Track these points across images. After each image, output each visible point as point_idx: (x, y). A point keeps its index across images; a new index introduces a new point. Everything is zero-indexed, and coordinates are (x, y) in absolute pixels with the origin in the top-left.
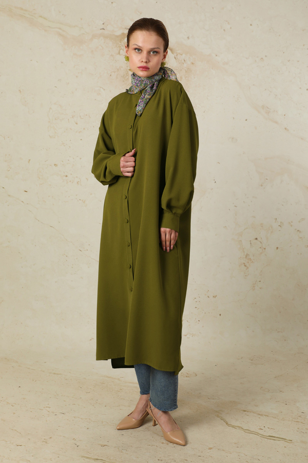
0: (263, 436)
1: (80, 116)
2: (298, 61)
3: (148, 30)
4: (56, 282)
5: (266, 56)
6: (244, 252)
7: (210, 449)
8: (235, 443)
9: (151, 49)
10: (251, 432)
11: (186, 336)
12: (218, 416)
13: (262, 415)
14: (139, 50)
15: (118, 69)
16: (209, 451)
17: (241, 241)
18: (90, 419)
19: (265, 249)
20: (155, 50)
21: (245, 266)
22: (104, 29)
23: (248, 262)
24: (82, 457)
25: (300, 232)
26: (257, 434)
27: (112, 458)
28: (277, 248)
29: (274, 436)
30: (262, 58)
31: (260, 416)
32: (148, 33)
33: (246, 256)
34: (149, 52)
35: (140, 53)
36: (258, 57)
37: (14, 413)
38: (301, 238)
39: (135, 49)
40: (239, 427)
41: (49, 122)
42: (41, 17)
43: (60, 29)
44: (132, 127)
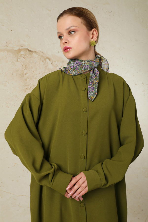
15: (17, 70)
22: (7, 46)
44: (87, 110)
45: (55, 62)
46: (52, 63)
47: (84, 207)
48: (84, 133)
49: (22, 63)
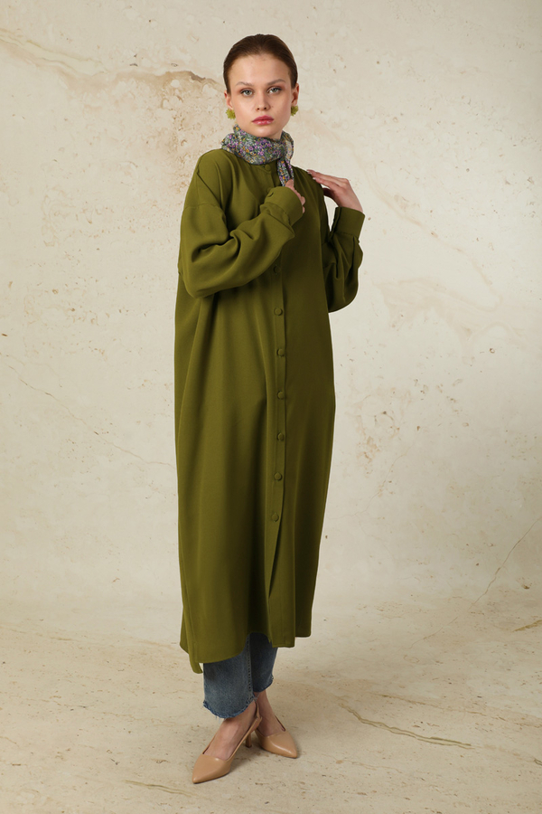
0: (422, 738)
1: (96, 210)
2: (454, 124)
3: (257, 52)
5: (402, 115)
6: (365, 434)
7: (339, 762)
8: (379, 752)
9: (269, 84)
10: (402, 732)
12: (343, 706)
13: (414, 702)
14: (248, 91)
15: (160, 133)
16: (337, 766)
17: (360, 416)
18: (130, 715)
19: (398, 429)
20: (277, 84)
21: (367, 457)
22: (135, 65)
23: (371, 451)
24: (127, 782)
25: (455, 401)
26: (412, 735)
27: (177, 783)
28: (418, 428)
29: (440, 737)
30: (395, 118)
31: (411, 705)
32: (257, 57)
33: (368, 442)
34: (267, 91)
35: (251, 96)
36: (388, 116)
38: (456, 411)
39: (242, 91)
40: (381, 724)
41: (44, 219)
42: (30, 41)
43: (63, 63)
47: (284, 401)
49: (174, 113)
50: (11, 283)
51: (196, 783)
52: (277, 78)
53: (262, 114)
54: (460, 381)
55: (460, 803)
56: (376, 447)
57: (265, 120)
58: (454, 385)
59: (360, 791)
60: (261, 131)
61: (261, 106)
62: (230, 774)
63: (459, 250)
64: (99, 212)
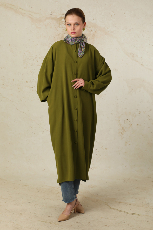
0: (127, 213)
1: (39, 58)
2: (148, 31)
4: (26, 141)
5: (132, 29)
6: (121, 126)
7: (101, 218)
8: (114, 216)
9: (75, 23)
10: (122, 211)
11: (91, 168)
12: (106, 204)
13: (127, 204)
14: (70, 24)
15: (58, 35)
17: (120, 121)
18: (43, 205)
19: (132, 125)
21: (122, 133)
22: (51, 15)
23: (123, 132)
24: (39, 221)
25: (149, 116)
26: (125, 212)
27: (54, 221)
28: (138, 124)
29: (133, 213)
30: (130, 30)
31: (126, 205)
33: (122, 129)
34: (74, 25)
35: (70, 26)
36: (128, 29)
37: (6, 203)
38: (150, 119)
39: (68, 24)
40: (116, 209)
41: (24, 60)
42: (20, 8)
43: (30, 14)
44: (77, 62)
45: (90, 28)
46: (87, 29)
47: (77, 110)
48: (75, 73)
49: (63, 29)
50: (14, 79)
51: (59, 221)
52: (77, 21)
53: (73, 31)
54: (151, 110)
55: (134, 229)
56: (125, 130)
57: (74, 33)
58: (149, 111)
59: (106, 225)
60: (73, 36)
61: (72, 29)
62: (69, 220)
63: (150, 70)
64: (40, 58)
